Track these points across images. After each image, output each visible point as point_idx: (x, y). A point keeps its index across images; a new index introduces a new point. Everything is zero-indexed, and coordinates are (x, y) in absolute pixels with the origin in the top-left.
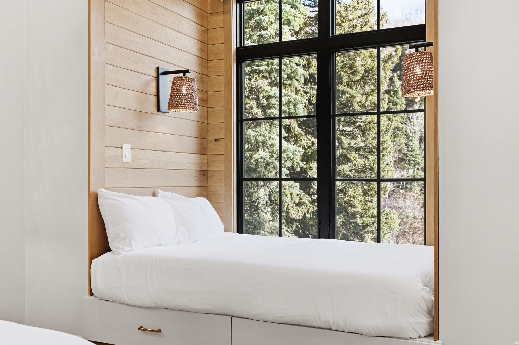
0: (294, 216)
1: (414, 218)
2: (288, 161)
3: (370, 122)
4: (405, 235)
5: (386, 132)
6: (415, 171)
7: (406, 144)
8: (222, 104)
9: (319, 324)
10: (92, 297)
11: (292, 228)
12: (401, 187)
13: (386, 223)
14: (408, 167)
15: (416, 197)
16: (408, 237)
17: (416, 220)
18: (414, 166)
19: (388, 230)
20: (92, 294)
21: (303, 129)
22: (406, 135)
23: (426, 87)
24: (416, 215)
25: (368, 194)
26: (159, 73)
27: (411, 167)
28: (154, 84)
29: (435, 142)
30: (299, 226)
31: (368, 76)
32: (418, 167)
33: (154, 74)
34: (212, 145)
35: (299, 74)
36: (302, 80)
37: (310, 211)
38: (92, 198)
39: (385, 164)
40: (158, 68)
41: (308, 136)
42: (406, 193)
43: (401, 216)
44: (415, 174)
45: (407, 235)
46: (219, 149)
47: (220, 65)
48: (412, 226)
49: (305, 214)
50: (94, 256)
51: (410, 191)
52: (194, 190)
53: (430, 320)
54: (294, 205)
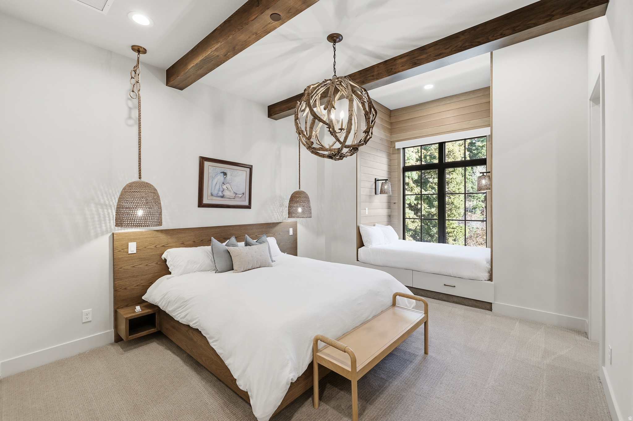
0: (410, 228)
1: (477, 228)
2: (408, 201)
3: (451, 179)
4: (471, 238)
5: (461, 183)
6: (478, 202)
7: (472, 187)
8: (397, 189)
9: (447, 274)
10: (358, 262)
11: (409, 233)
12: (468, 211)
13: (461, 232)
14: (473, 200)
15: (478, 216)
16: (473, 239)
17: (478, 230)
18: (477, 199)
19: (462, 235)
20: (358, 260)
21: (415, 184)
22: (472, 182)
23: (487, 189)
24: (478, 227)
25: (450, 216)
26: (376, 180)
27: (475, 200)
28: (374, 185)
29: (491, 214)
30: (413, 233)
31: (450, 154)
32: (480, 200)
33: (374, 181)
34: (392, 205)
35: (413, 157)
36: (415, 160)
37: (419, 225)
38: (358, 227)
39: (460, 200)
40: (376, 179)
41: (418, 188)
42: (472, 215)
43: (469, 228)
44: (478, 204)
45: (472, 237)
46: (396, 206)
47: (396, 174)
48: (475, 233)
49: (416, 227)
50: (358, 248)
51: (475, 213)
52: (386, 223)
53: (490, 274)
54: (411, 222)
